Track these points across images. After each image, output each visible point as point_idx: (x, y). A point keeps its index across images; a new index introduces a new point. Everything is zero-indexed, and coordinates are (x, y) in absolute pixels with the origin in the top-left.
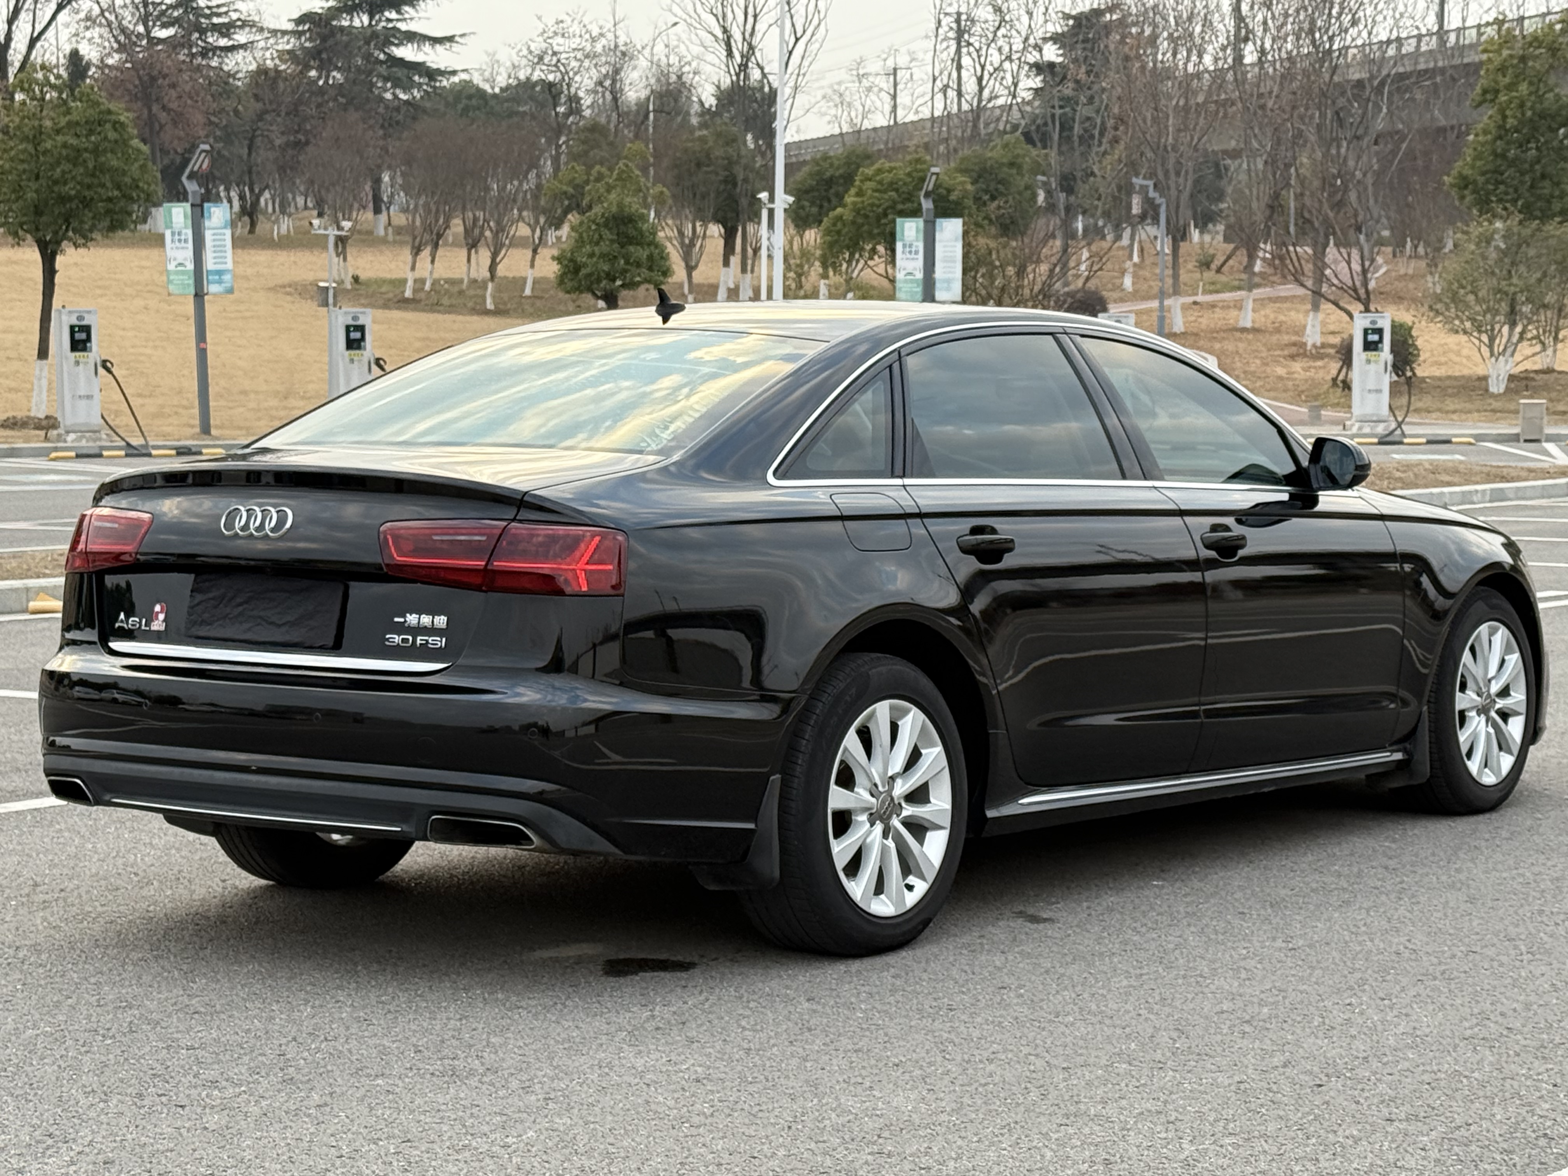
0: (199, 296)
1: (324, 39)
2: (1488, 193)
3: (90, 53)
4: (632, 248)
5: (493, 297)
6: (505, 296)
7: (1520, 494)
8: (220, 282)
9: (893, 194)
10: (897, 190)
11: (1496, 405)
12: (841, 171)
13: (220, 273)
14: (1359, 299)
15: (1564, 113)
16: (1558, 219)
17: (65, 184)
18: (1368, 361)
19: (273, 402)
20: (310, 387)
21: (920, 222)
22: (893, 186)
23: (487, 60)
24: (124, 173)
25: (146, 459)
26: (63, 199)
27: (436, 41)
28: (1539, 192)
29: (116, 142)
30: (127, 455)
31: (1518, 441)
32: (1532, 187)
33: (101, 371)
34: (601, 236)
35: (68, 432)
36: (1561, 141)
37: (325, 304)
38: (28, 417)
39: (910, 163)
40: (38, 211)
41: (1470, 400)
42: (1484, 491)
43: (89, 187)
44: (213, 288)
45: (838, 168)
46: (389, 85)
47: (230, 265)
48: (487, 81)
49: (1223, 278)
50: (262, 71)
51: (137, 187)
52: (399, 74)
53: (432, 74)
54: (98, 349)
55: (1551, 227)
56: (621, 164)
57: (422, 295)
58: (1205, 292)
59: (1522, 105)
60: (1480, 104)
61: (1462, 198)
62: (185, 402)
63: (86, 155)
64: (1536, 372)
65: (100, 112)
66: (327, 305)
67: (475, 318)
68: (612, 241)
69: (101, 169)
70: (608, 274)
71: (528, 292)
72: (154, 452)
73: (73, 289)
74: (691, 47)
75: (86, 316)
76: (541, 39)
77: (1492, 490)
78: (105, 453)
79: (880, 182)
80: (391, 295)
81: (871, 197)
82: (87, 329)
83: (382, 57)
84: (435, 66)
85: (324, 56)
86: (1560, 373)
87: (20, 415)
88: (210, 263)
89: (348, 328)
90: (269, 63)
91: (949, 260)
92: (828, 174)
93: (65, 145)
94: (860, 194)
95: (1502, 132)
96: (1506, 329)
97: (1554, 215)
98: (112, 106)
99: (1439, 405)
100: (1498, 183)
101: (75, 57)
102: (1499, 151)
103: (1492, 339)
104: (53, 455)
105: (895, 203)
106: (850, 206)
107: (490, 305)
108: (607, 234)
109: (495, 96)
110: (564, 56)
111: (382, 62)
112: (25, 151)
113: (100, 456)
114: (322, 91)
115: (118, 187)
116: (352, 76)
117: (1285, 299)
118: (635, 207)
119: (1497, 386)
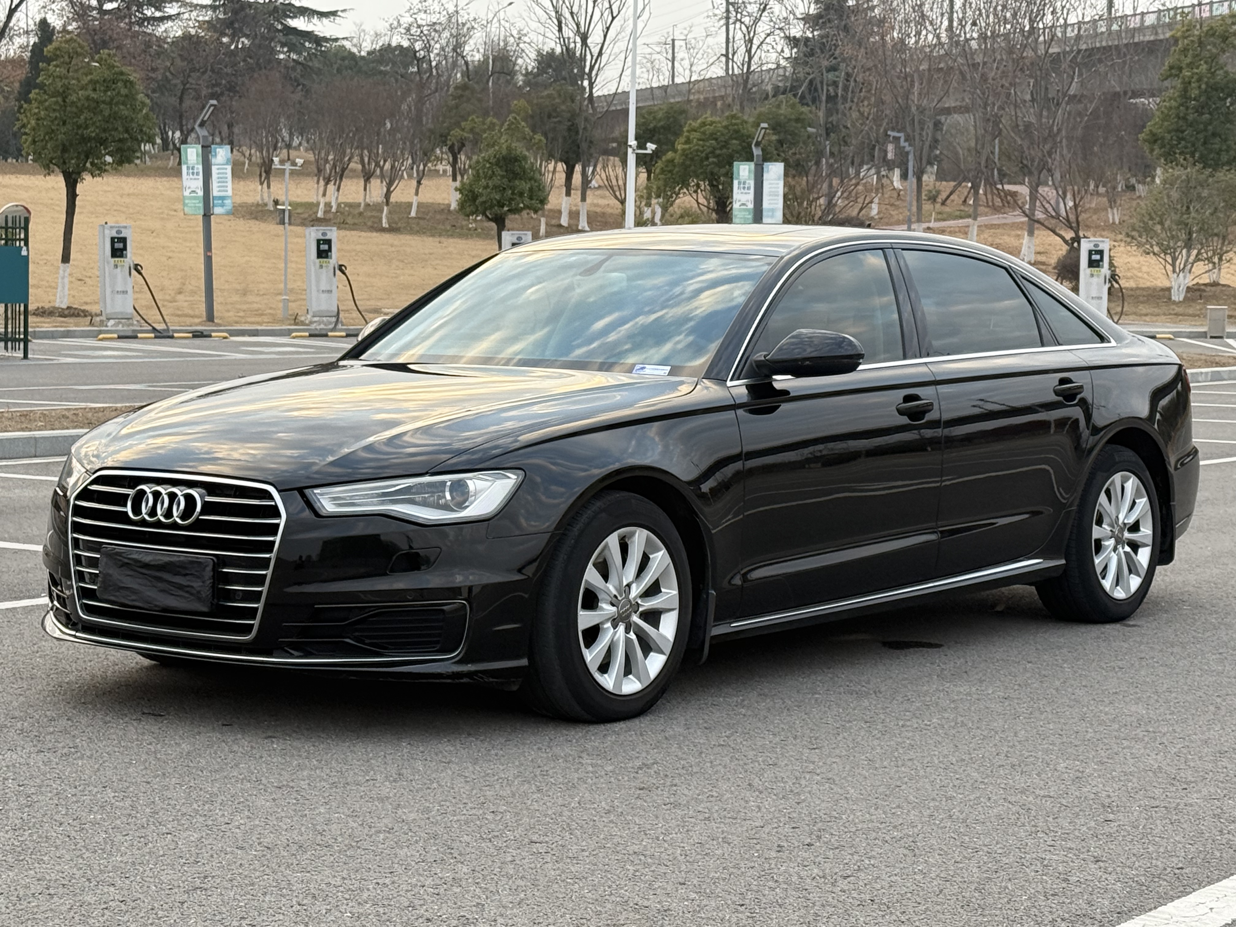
0: (207, 216)
1: (235, 12)
2: (1172, 147)
3: (55, 22)
4: (517, 182)
5: (388, 218)
6: (396, 217)
8: (222, 205)
9: (713, 142)
10: (716, 139)
11: (1178, 310)
12: (662, 123)
13: (222, 198)
14: (1071, 228)
15: (1231, 85)
16: (1226, 168)
17: (87, 127)
18: (1092, 275)
19: (236, 298)
20: (262, 286)
21: (752, 165)
22: (713, 136)
23: (356, 30)
24: (132, 120)
25: (169, 340)
26: (84, 140)
27: (322, 15)
28: (1210, 146)
29: (126, 96)
30: (156, 337)
31: (1206, 337)
32: (1205, 143)
33: (134, 272)
34: (493, 172)
35: (109, 319)
36: (1228, 108)
37: (282, 222)
38: (54, 308)
39: (727, 118)
40: (65, 150)
41: (1158, 305)
42: (1207, 373)
43: (105, 130)
44: (217, 210)
45: (660, 120)
46: (285, 49)
47: (230, 193)
48: (355, 46)
49: (947, 209)
50: (186, 37)
51: (141, 131)
52: (294, 41)
53: (318, 40)
54: (132, 255)
55: (1220, 175)
56: (510, 117)
57: (331, 216)
58: (936, 220)
59: (1200, 80)
60: (1167, 77)
61: (1152, 150)
62: (168, 297)
63: (102, 106)
64: (1205, 285)
65: (116, 73)
66: (284, 224)
67: (375, 234)
68: (503, 177)
69: (115, 116)
70: (499, 202)
71: (413, 214)
72: (176, 335)
73: (56, 208)
74: (530, 23)
75: (123, 230)
76: (407, 15)
77: (1212, 372)
78: (139, 335)
79: (704, 133)
80: (306, 216)
81: (698, 145)
82: (124, 240)
83: (280, 27)
84: (322, 35)
85: (236, 25)
86: (1224, 285)
87: (47, 306)
88: (215, 191)
89: (318, 241)
90: (193, 32)
91: (774, 194)
92: (652, 125)
93: (88, 98)
94: (688, 141)
95: (1185, 99)
96: (1184, 251)
97: (1223, 165)
98: (125, 69)
99: (1134, 310)
100: (1180, 139)
101: (44, 24)
102: (1181, 115)
103: (1174, 259)
104: (101, 336)
105: (714, 149)
106: (680, 152)
107: (385, 224)
108: (499, 172)
109: (363, 58)
110: (425, 28)
111: (278, 31)
112: (56, 103)
113: (136, 337)
114: (233, 53)
115: (127, 131)
116: (257, 41)
117: (998, 226)
118: (519, 150)
119: (1178, 296)
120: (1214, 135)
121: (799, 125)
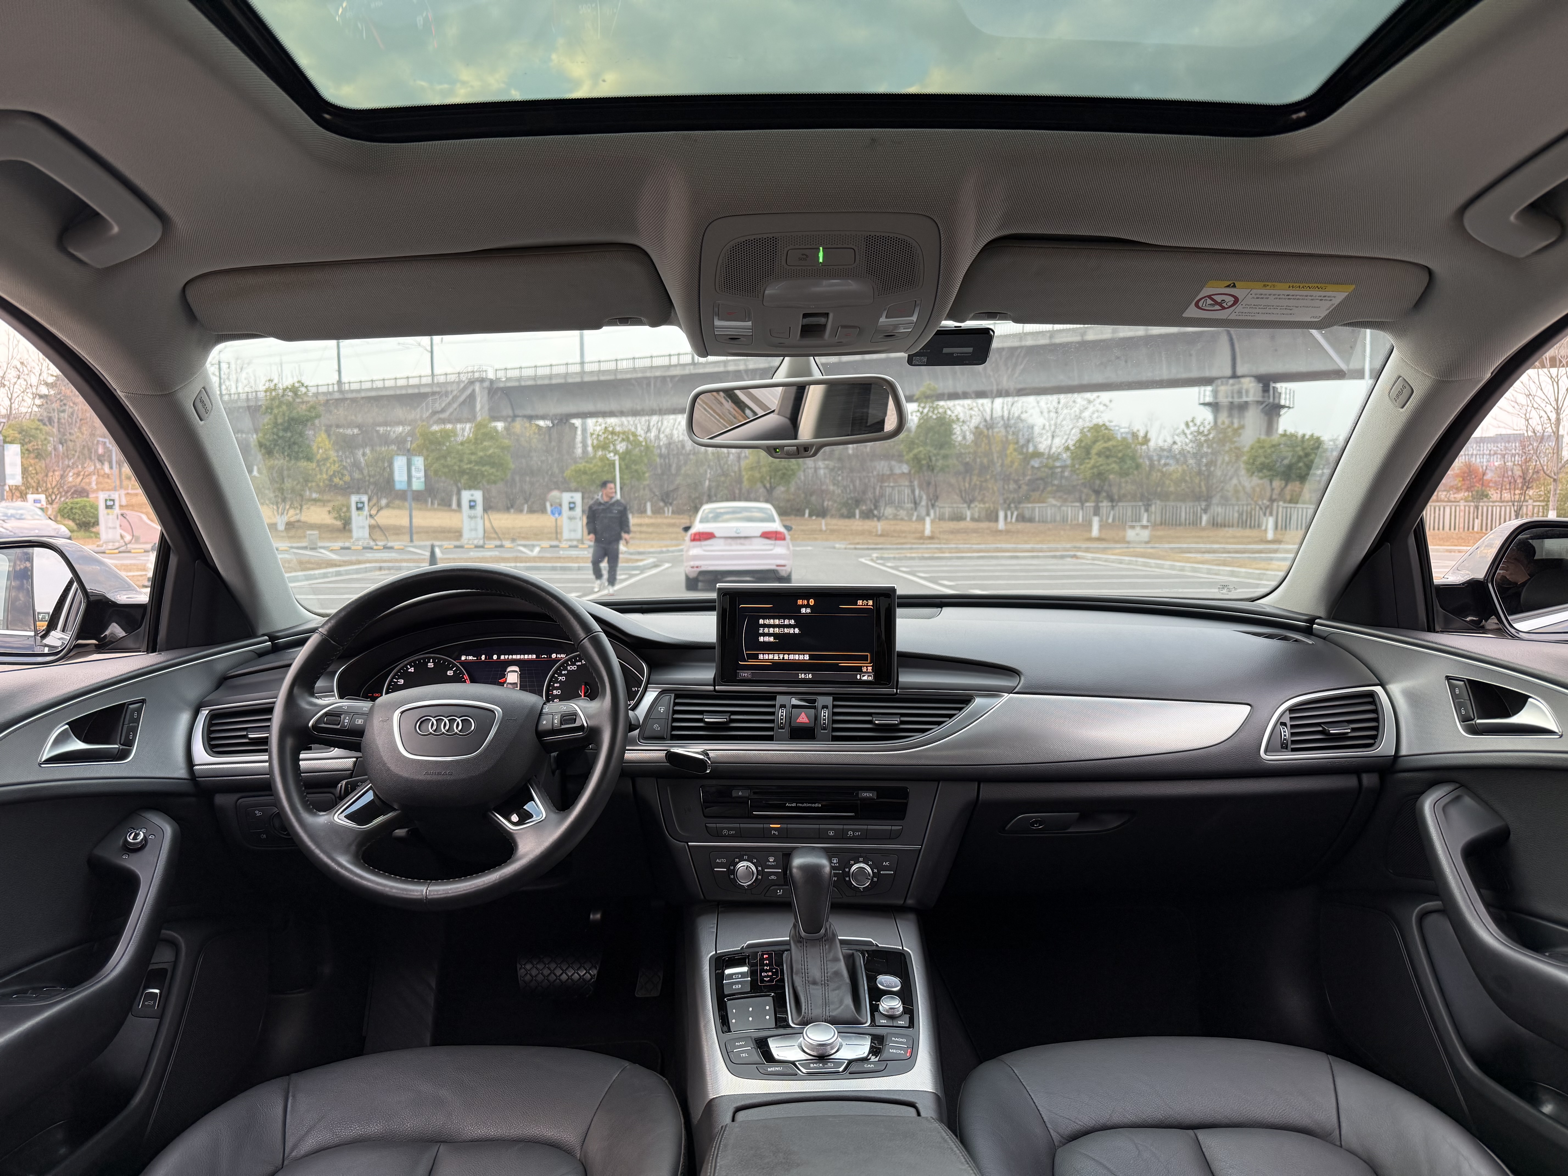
2: (272, 449)
7: (347, 573)
31: (309, 549)
42: (332, 572)
59: (284, 415)
60: (265, 413)
64: (295, 521)
95: (276, 424)
96: (283, 504)
100: (275, 445)
102: (275, 432)
103: (278, 508)
120: (294, 443)
121: (38, 432)
